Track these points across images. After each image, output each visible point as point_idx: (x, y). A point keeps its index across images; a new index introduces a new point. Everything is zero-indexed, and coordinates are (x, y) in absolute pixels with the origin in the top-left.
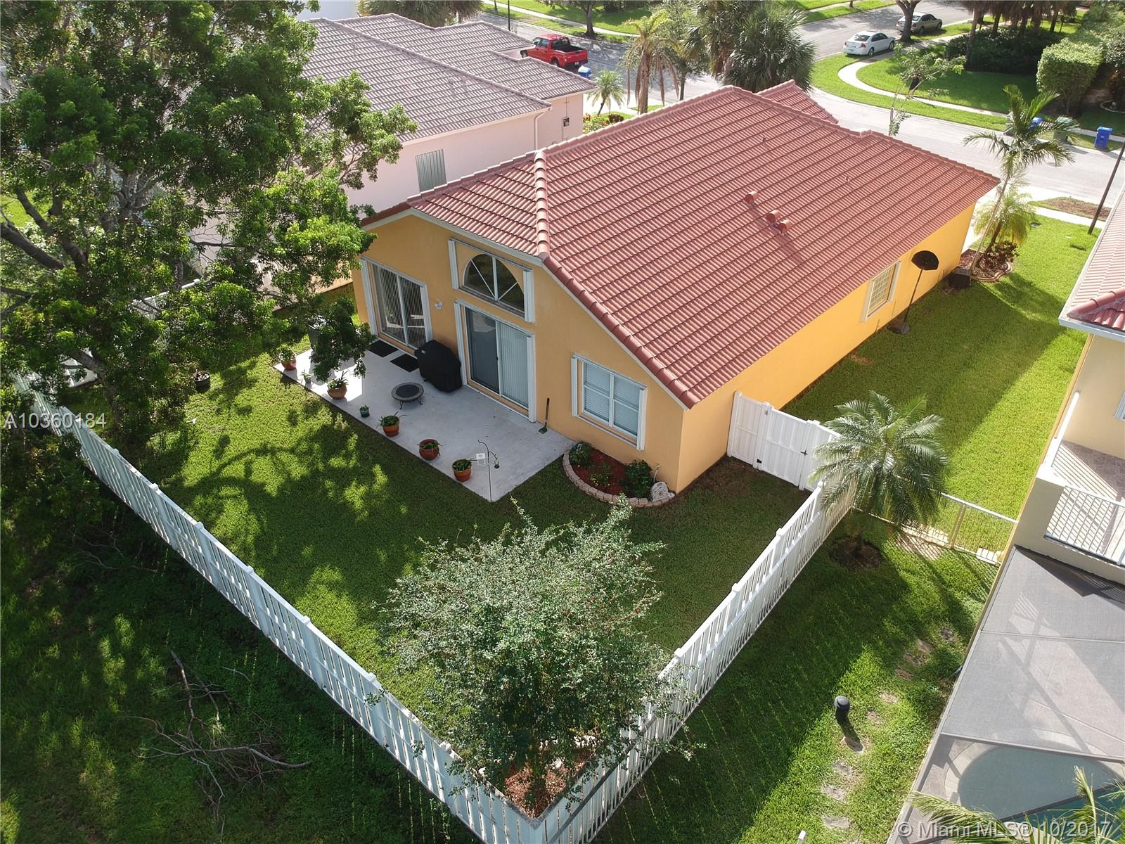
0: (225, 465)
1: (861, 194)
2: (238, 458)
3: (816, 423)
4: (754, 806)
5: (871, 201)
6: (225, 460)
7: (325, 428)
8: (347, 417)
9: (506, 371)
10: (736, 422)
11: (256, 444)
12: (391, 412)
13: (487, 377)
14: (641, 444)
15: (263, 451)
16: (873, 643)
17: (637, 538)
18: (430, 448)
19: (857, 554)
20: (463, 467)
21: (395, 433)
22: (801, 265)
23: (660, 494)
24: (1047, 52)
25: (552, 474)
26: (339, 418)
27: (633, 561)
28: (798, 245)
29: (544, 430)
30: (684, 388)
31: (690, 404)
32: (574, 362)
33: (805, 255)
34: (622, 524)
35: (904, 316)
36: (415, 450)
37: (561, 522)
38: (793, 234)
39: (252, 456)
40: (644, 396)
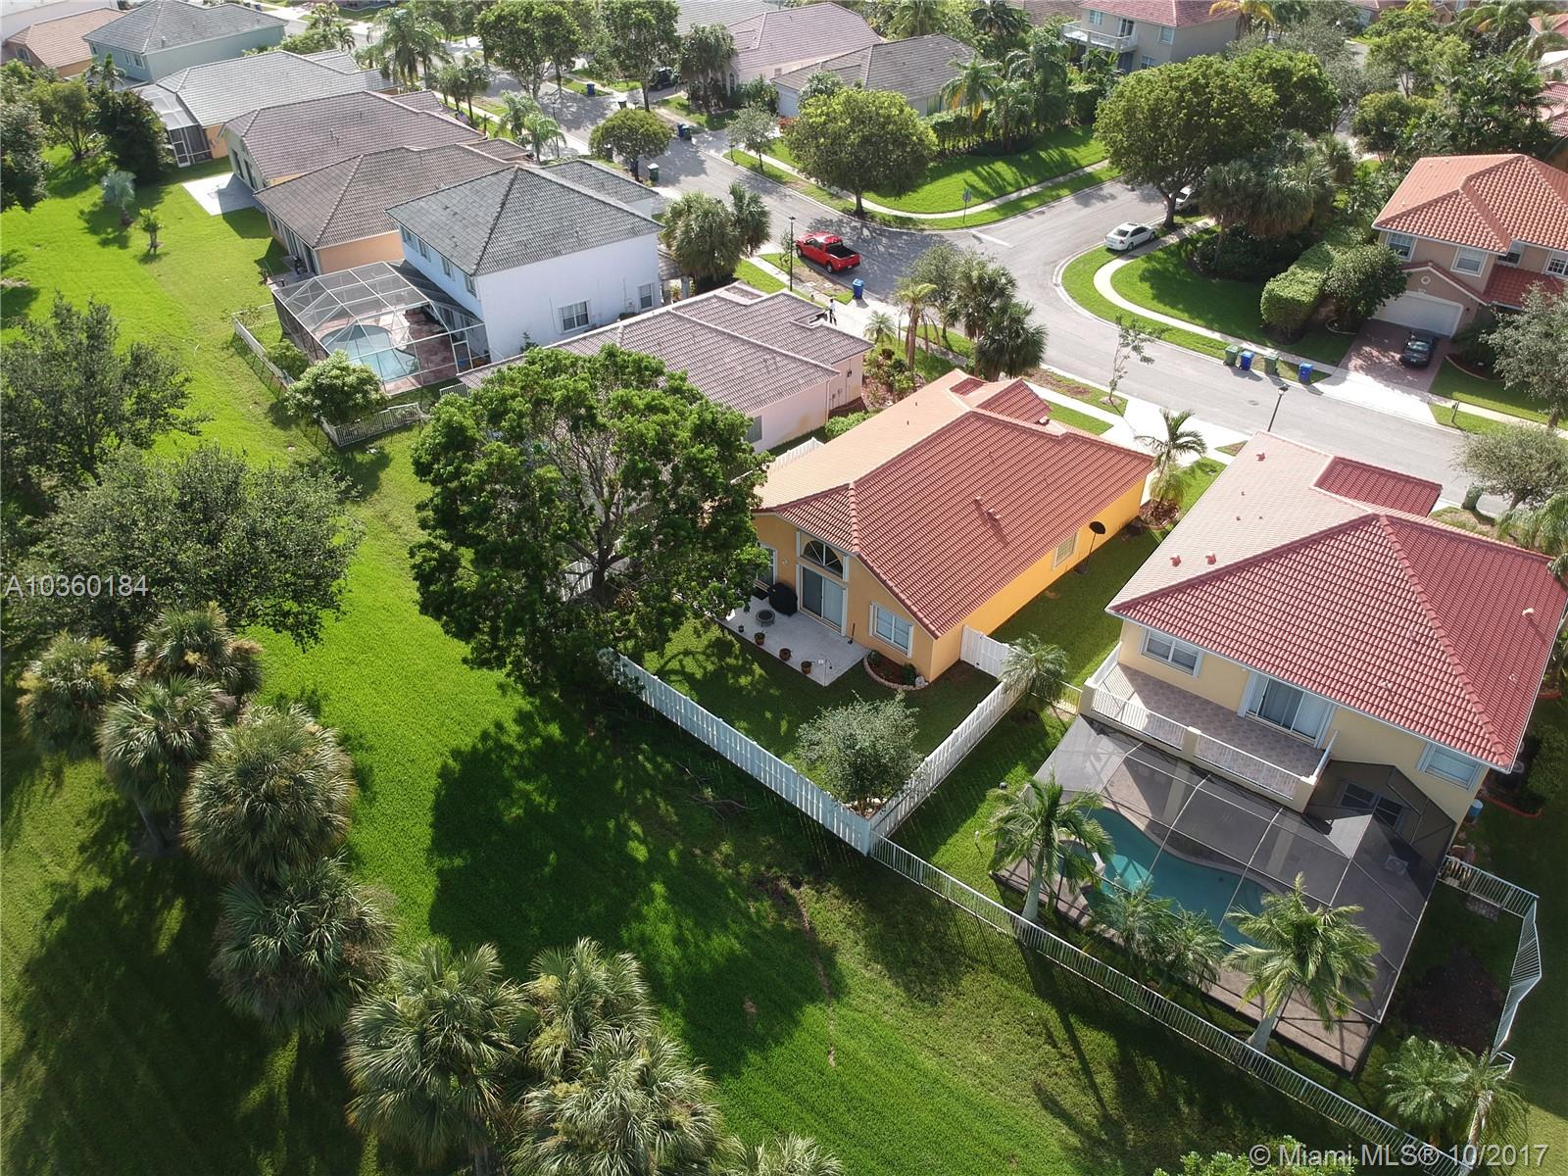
0: (667, 663)
1: (1053, 488)
2: (674, 657)
3: (1007, 645)
4: (958, 826)
5: (1059, 492)
6: (666, 659)
7: (718, 639)
8: (731, 632)
9: (827, 605)
10: (965, 641)
11: (682, 649)
12: (760, 630)
13: (814, 606)
14: (910, 655)
15: (687, 653)
16: (1024, 761)
17: (907, 707)
18: (786, 653)
19: (1026, 718)
20: (807, 665)
21: (762, 643)
22: (1006, 545)
23: (920, 683)
24: (1270, 285)
25: (858, 668)
26: (726, 632)
27: (907, 717)
28: (1006, 532)
29: (851, 642)
30: (933, 628)
31: (936, 637)
32: (872, 607)
33: (1009, 539)
34: (901, 701)
35: (1086, 560)
36: (777, 654)
37: (873, 700)
38: (1003, 524)
39: (681, 656)
40: (912, 629)
